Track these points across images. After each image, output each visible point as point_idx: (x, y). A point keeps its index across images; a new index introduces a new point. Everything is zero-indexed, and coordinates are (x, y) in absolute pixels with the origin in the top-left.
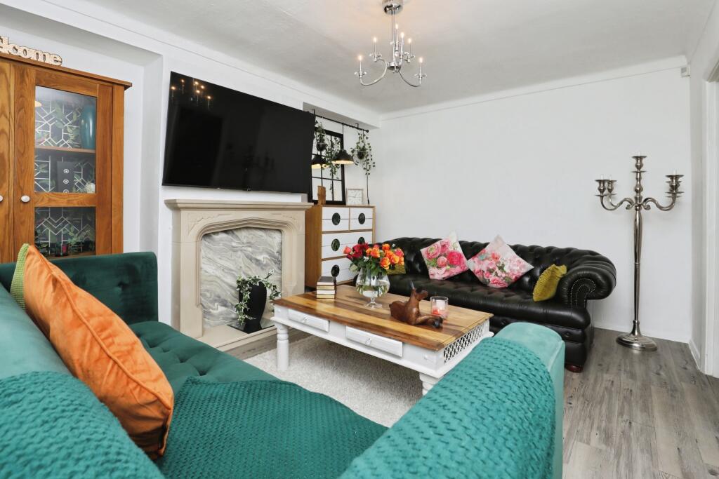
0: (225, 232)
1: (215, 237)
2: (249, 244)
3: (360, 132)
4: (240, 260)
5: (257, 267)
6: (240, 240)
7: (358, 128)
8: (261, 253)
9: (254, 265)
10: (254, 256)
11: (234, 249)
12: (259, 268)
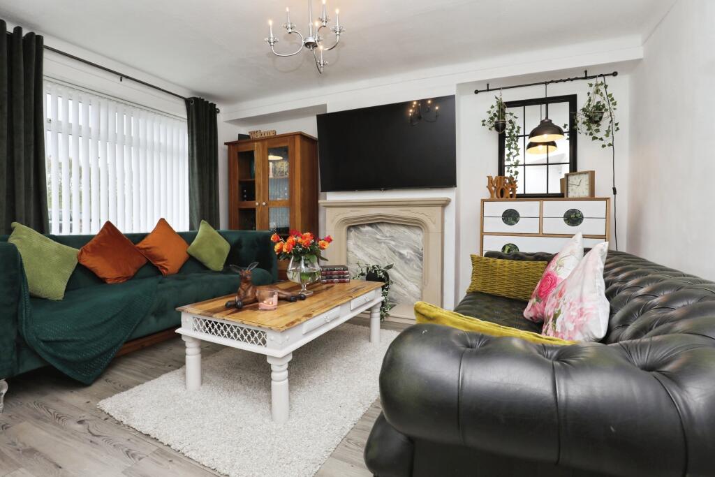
0: (370, 225)
1: (362, 229)
2: (392, 238)
3: (593, 81)
4: (384, 251)
5: (401, 261)
6: (383, 233)
7: (586, 78)
8: (404, 248)
9: (397, 258)
10: (397, 249)
11: (379, 241)
12: (403, 262)
